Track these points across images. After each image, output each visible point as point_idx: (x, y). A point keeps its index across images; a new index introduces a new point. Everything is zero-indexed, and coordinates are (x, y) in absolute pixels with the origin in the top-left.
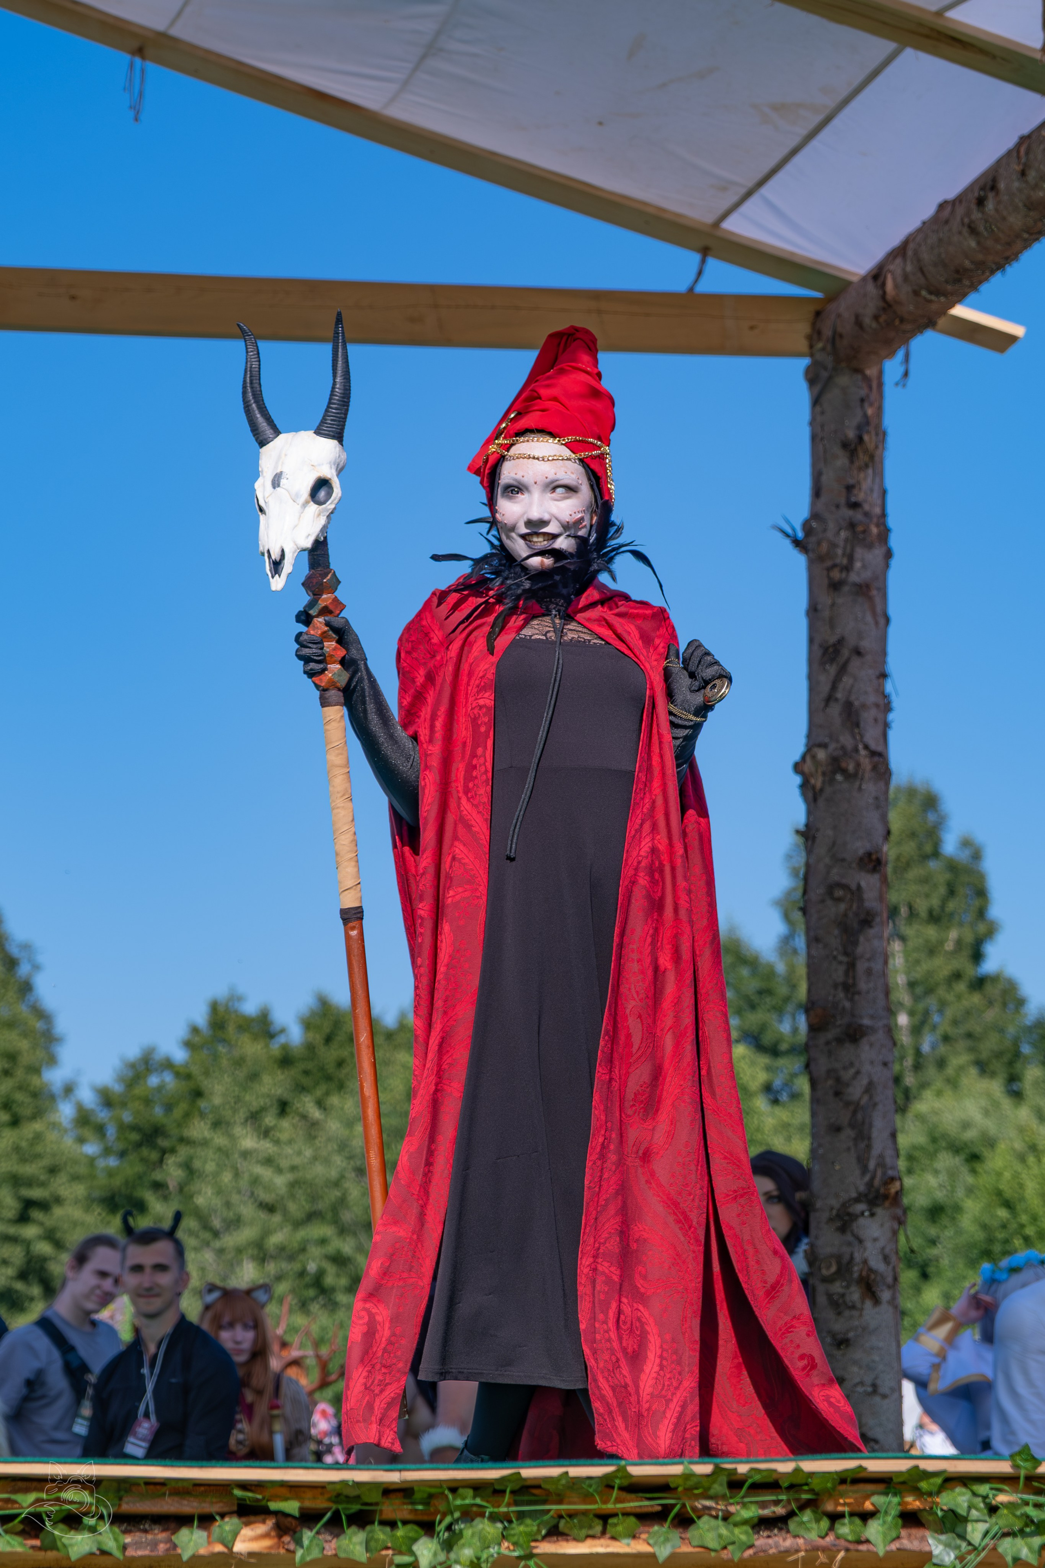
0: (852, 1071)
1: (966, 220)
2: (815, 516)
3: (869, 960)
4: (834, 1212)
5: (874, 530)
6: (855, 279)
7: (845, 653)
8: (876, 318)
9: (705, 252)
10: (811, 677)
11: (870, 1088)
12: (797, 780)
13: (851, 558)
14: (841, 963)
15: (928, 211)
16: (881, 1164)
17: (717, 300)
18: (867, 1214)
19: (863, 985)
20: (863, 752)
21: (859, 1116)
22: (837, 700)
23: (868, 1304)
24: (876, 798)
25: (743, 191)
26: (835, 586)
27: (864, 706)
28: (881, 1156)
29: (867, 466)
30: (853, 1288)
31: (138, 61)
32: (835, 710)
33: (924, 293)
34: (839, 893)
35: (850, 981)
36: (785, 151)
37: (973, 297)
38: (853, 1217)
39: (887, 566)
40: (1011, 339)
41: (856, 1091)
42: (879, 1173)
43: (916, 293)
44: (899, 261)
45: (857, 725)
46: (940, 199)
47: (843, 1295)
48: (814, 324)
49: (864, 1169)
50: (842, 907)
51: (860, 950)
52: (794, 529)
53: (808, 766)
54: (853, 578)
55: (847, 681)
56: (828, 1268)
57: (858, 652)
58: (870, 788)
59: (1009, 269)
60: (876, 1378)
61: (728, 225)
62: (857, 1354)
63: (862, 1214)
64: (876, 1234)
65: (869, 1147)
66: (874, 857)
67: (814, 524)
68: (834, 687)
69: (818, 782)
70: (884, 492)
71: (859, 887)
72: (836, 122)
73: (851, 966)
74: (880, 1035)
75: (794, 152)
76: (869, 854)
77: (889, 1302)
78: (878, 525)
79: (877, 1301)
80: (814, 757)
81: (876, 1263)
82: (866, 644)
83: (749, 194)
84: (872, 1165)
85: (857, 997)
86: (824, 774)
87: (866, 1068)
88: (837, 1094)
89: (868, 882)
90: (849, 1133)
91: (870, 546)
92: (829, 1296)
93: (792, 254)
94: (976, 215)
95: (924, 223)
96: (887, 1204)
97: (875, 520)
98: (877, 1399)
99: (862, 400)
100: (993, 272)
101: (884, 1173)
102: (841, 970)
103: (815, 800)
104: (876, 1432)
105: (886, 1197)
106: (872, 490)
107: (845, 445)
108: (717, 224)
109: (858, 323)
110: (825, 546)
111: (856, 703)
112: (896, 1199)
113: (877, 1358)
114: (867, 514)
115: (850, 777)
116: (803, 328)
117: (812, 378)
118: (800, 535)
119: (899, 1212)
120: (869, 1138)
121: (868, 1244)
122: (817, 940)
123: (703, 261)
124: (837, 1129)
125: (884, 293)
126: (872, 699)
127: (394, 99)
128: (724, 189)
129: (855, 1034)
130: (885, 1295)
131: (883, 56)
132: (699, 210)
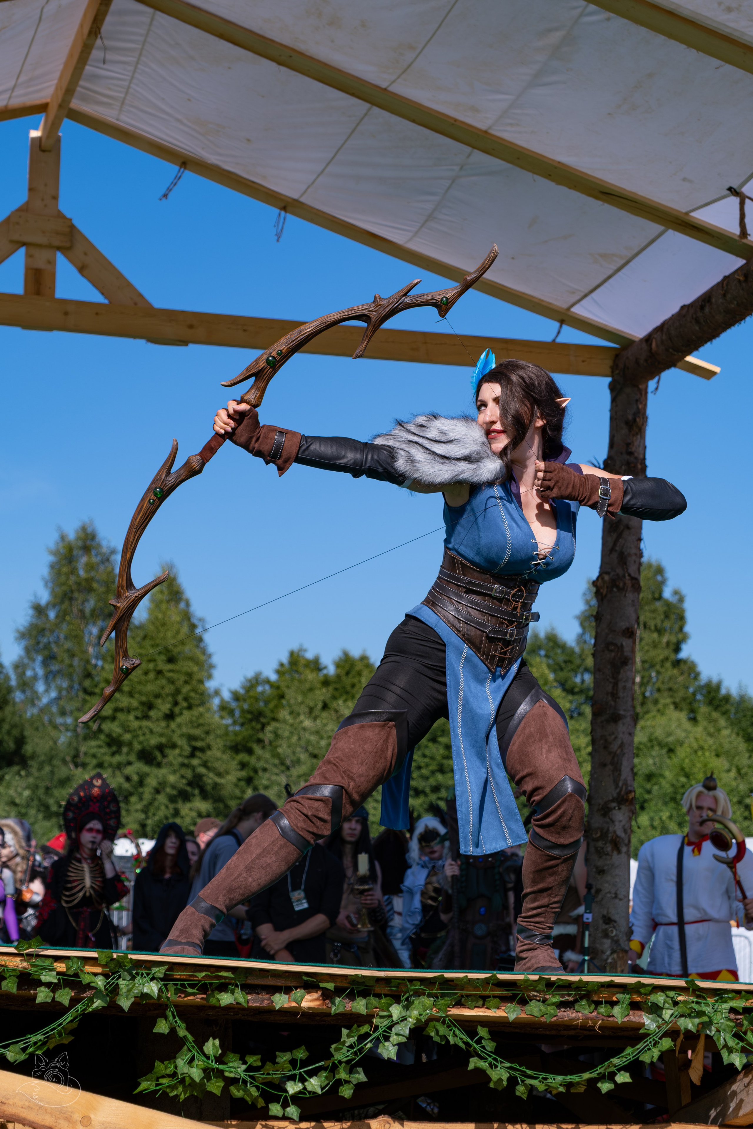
0: (613, 737)
1: (694, 316)
2: (610, 457)
3: (625, 682)
4: (601, 806)
5: (639, 466)
6: (637, 340)
7: (622, 527)
8: (646, 361)
9: (562, 322)
10: (603, 538)
12: (594, 589)
14: (610, 682)
15: (675, 309)
16: (625, 783)
17: (567, 346)
18: (617, 808)
19: (621, 694)
20: (627, 578)
21: (616, 759)
22: (616, 551)
23: (615, 853)
24: (633, 601)
25: (582, 294)
27: (629, 555)
28: (626, 780)
29: (637, 434)
30: (608, 845)
31: (283, 213)
32: (615, 556)
33: (671, 350)
34: (612, 647)
35: (615, 692)
36: (605, 276)
37: (695, 353)
38: (610, 809)
40: (714, 373)
41: (614, 747)
42: (624, 788)
43: (667, 350)
44: (659, 333)
45: (625, 564)
46: (682, 304)
47: (603, 848)
48: (614, 361)
49: (617, 785)
50: (613, 654)
51: (620, 676)
52: (599, 464)
53: (599, 583)
55: (621, 541)
56: (597, 833)
57: (628, 527)
58: (630, 596)
59: (714, 341)
60: (617, 890)
61: (574, 309)
62: (608, 878)
63: (615, 808)
64: (621, 818)
65: (620, 775)
66: (630, 630)
67: (609, 462)
68: (615, 544)
69: (604, 591)
70: (645, 447)
71: (622, 645)
72: (631, 264)
73: (616, 684)
74: (628, 720)
75: (609, 277)
76: (628, 629)
77: (625, 853)
78: (641, 464)
79: (619, 852)
80: (603, 579)
81: (620, 833)
82: (631, 523)
83: (586, 296)
84: (620, 784)
85: (617, 700)
86: (607, 587)
87: (621, 735)
88: (605, 748)
89: (626, 642)
90: (610, 767)
92: (596, 848)
93: (606, 325)
94: (700, 314)
95: (673, 315)
96: (627, 804)
97: (640, 461)
98: (617, 901)
99: (637, 401)
100: (706, 342)
101: (626, 788)
102: (611, 686)
103: (602, 600)
104: (616, 917)
105: (627, 800)
106: (639, 446)
107: (627, 423)
108: (568, 309)
109: (637, 362)
111: (626, 553)
112: (631, 801)
113: (618, 880)
114: (636, 458)
115: (620, 589)
116: (609, 362)
117: (612, 387)
119: (633, 808)
120: (620, 771)
121: (617, 823)
122: (599, 670)
123: (561, 327)
124: (604, 765)
125: (651, 349)
126: (633, 551)
127: (410, 240)
128: (573, 293)
129: (616, 718)
130: (624, 849)
131: (657, 233)
132: (560, 302)
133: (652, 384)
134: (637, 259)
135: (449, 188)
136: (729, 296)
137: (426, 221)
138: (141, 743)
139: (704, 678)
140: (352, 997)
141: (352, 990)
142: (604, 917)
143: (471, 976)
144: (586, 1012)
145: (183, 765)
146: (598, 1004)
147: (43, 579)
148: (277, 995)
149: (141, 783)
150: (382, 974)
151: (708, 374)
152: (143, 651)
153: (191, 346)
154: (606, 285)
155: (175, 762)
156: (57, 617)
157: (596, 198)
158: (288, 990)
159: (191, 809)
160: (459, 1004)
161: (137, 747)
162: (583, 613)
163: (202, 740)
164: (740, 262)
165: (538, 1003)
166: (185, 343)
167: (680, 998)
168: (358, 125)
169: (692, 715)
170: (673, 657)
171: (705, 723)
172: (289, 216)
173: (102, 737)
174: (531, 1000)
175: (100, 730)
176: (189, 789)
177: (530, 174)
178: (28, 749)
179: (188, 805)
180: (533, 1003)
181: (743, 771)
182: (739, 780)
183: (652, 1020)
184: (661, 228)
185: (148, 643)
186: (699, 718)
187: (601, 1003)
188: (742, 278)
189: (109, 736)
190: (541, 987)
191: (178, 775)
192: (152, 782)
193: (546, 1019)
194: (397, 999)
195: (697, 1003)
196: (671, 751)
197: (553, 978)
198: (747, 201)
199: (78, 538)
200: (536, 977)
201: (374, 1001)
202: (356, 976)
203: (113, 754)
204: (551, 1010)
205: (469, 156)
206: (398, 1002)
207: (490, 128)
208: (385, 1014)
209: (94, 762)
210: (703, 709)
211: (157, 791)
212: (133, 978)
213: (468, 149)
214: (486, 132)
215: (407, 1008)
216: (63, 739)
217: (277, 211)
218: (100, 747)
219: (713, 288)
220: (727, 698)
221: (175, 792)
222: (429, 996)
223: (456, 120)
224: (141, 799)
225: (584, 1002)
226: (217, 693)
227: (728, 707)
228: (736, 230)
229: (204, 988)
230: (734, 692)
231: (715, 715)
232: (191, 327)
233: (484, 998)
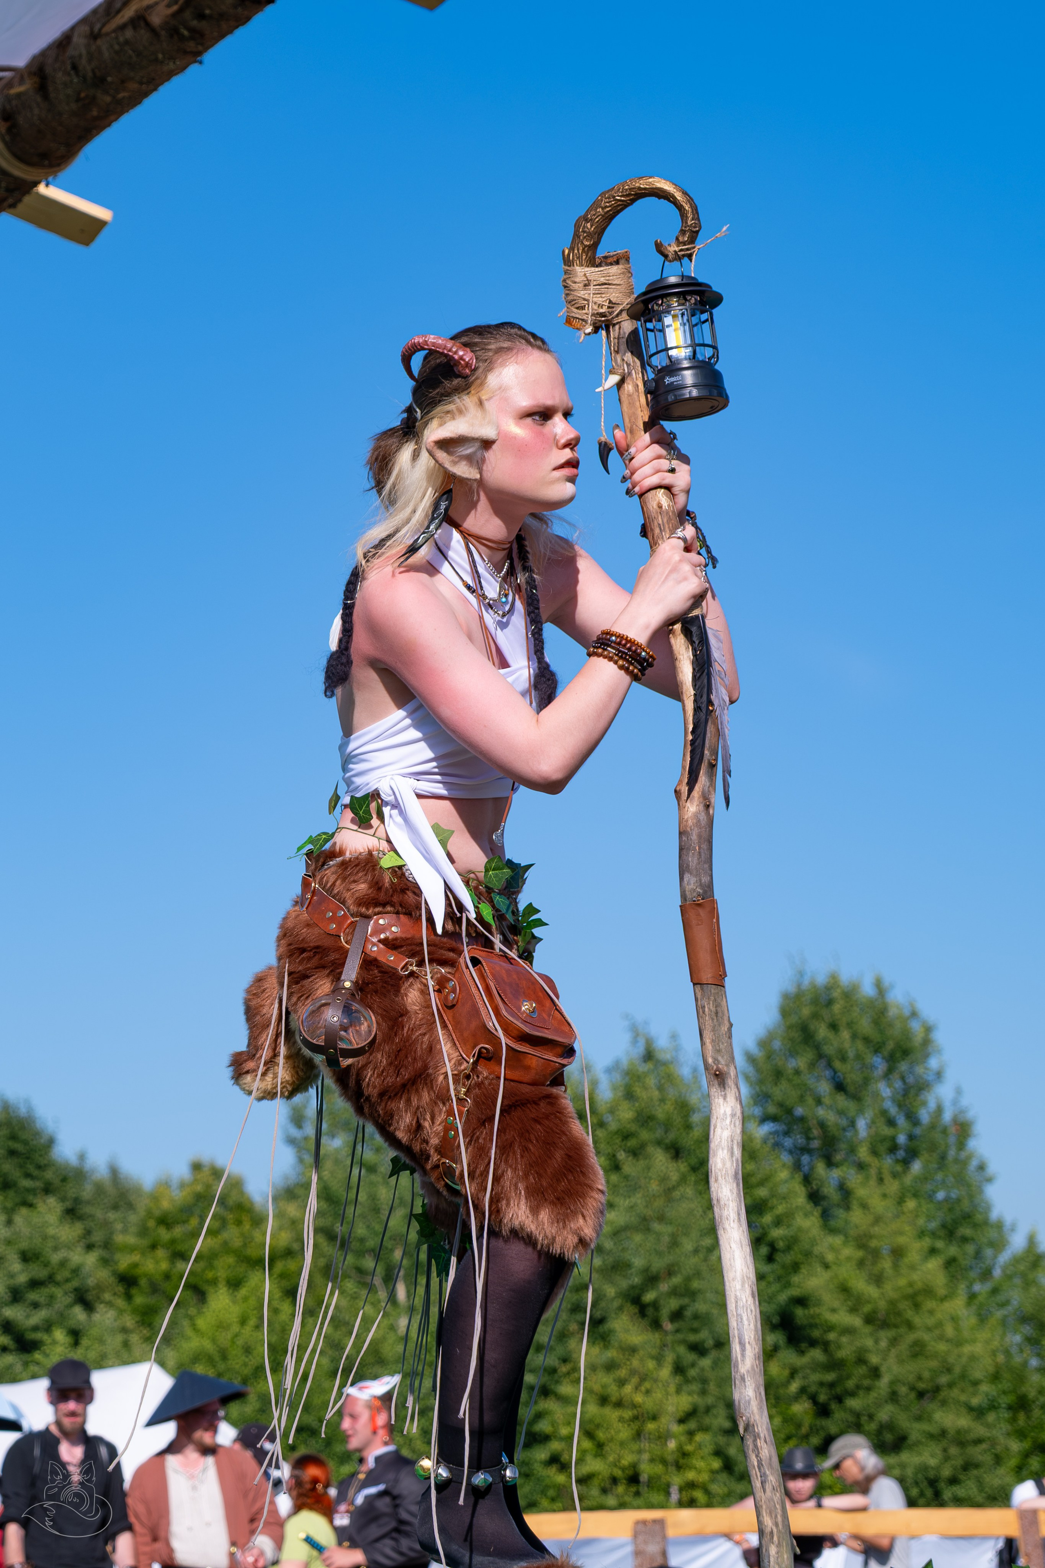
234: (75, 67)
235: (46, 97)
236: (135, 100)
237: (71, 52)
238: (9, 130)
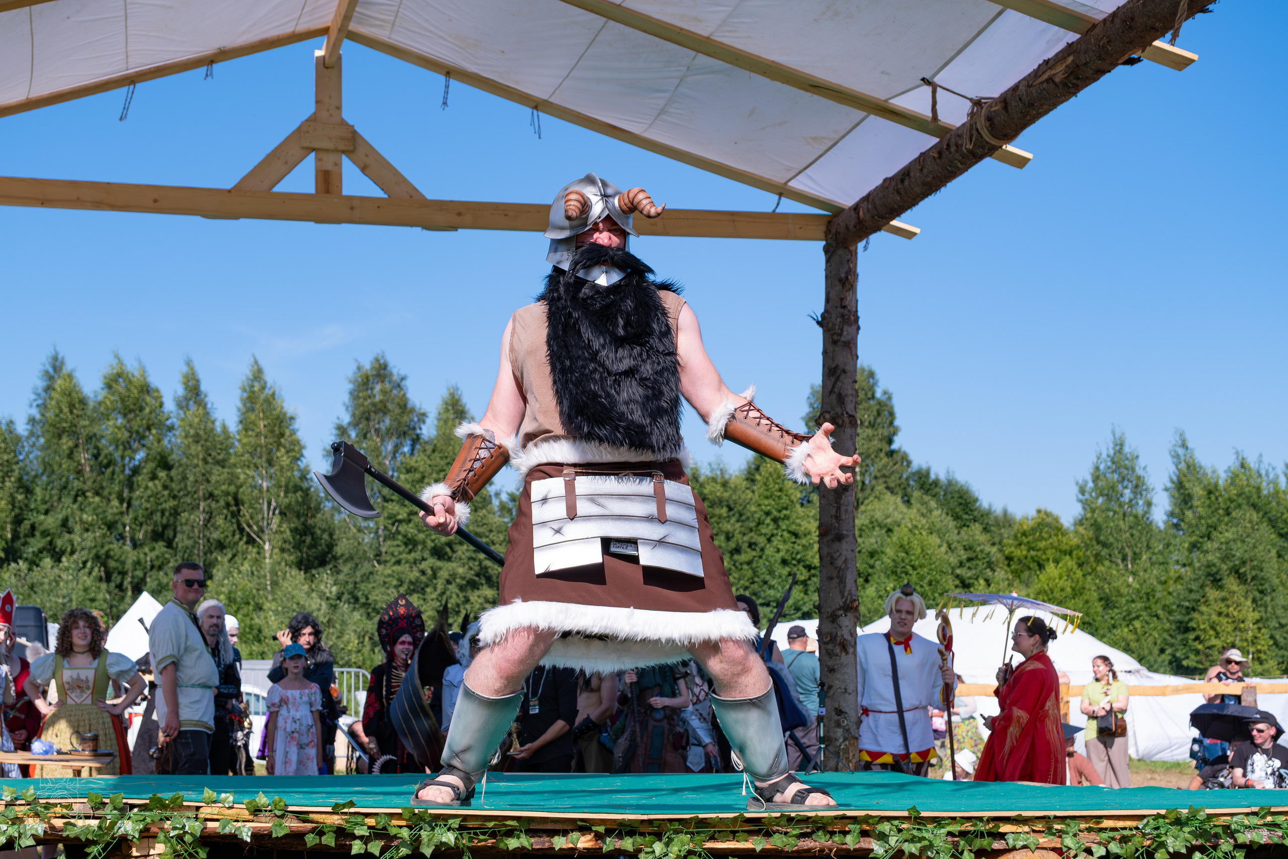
0: (838, 554)
1: (895, 188)
2: (826, 311)
3: (846, 505)
4: (829, 614)
5: (853, 318)
6: (846, 208)
7: (839, 372)
8: (855, 227)
9: (781, 195)
11: (846, 561)
13: (842, 330)
14: (834, 506)
15: (878, 181)
16: (850, 594)
17: (785, 216)
18: (843, 615)
19: (843, 517)
20: (845, 415)
21: (841, 573)
22: (835, 392)
23: (843, 654)
24: (851, 435)
25: (797, 172)
26: (835, 342)
27: (846, 395)
28: (850, 590)
29: (849, 290)
30: (838, 645)
31: (535, 111)
32: (834, 397)
33: (876, 218)
35: (838, 515)
36: (817, 156)
37: (897, 219)
38: (838, 617)
39: (858, 333)
40: (914, 234)
41: (839, 562)
42: (849, 598)
43: (873, 217)
44: (865, 202)
45: (843, 403)
46: (884, 177)
47: (833, 650)
48: (827, 227)
49: (843, 596)
51: (842, 501)
52: (817, 317)
54: (843, 339)
55: (839, 384)
56: (827, 638)
57: (844, 372)
58: (849, 431)
60: (846, 686)
61: (791, 184)
62: (838, 676)
63: (840, 615)
64: (847, 624)
65: (845, 586)
67: (826, 315)
68: (833, 387)
72: (839, 145)
73: (839, 508)
74: (851, 538)
75: (820, 156)
78: (854, 316)
79: (847, 653)
81: (847, 637)
82: (847, 368)
83: (800, 172)
84: (846, 594)
85: (840, 522)
87: (844, 552)
88: (831, 563)
90: (836, 580)
91: (850, 325)
92: (827, 650)
93: (817, 196)
94: (900, 186)
95: (877, 187)
96: (852, 611)
97: (853, 313)
98: (847, 695)
99: (848, 261)
101: (851, 599)
102: (834, 510)
104: (846, 709)
105: (852, 608)
106: (851, 300)
107: (840, 280)
109: (847, 228)
110: (830, 325)
111: (843, 394)
112: (856, 609)
113: (847, 677)
114: (849, 311)
115: (839, 426)
116: (823, 228)
117: (826, 250)
118: (820, 319)
119: (857, 614)
120: (845, 583)
121: (844, 628)
122: (824, 496)
123: (780, 199)
124: (831, 578)
125: (859, 216)
126: (850, 391)
127: (646, 130)
128: (789, 170)
129: (839, 538)
130: (851, 650)
131: (860, 118)
132: (778, 177)
133: (861, 245)
134: (844, 140)
135: (678, 86)
136: (925, 171)
137: (659, 115)
138: (433, 541)
139: (915, 466)
140: (620, 836)
141: (621, 832)
142: (836, 709)
143: (721, 816)
144: (823, 841)
145: (470, 558)
146: (832, 833)
147: (344, 404)
148: (556, 838)
149: (435, 576)
150: (645, 817)
151: (910, 235)
152: (434, 462)
153: (460, 230)
154: (818, 162)
155: (463, 557)
156: (357, 436)
157: (806, 90)
158: (565, 833)
159: (479, 597)
160: (712, 838)
161: (430, 544)
162: (808, 414)
163: (487, 537)
164: (935, 140)
165: (780, 836)
166: (455, 228)
167: (904, 826)
168: (597, 36)
169: (906, 498)
170: (886, 448)
171: (919, 505)
172: (541, 114)
173: (400, 537)
174: (774, 833)
175: (398, 532)
176: (477, 579)
177: (748, 72)
178: (339, 550)
179: (477, 593)
180: (776, 836)
181: (953, 546)
182: (950, 554)
183: (880, 846)
184: (864, 114)
185: (437, 454)
186: (913, 501)
187: (835, 833)
188: (936, 155)
189: (405, 536)
190: (784, 822)
191: (467, 567)
192: (444, 574)
193: (788, 849)
194: (658, 836)
195: (918, 829)
196: (889, 530)
197: (793, 815)
198: (939, 89)
199: (372, 368)
200: (778, 815)
201: (639, 839)
202: (624, 820)
203: (410, 552)
204: (792, 841)
205: (694, 58)
206: (660, 840)
207: (712, 34)
208: (649, 850)
209: (393, 560)
210: (917, 494)
211: (449, 582)
212: (433, 829)
213: (693, 53)
214: (708, 38)
215: (667, 845)
216: (368, 539)
217: (529, 110)
218: (398, 546)
219: (910, 163)
220: (936, 483)
221: (464, 582)
222: (686, 833)
223: (681, 29)
224: (435, 589)
225: (820, 833)
226: (497, 494)
227: (937, 489)
228: (929, 114)
229: (493, 835)
230: (943, 477)
231: (926, 498)
232: (459, 214)
233: (734, 833)
234: (1020, 99)
235: (1007, 111)
236: (1046, 112)
237: (1018, 93)
238: (990, 125)
